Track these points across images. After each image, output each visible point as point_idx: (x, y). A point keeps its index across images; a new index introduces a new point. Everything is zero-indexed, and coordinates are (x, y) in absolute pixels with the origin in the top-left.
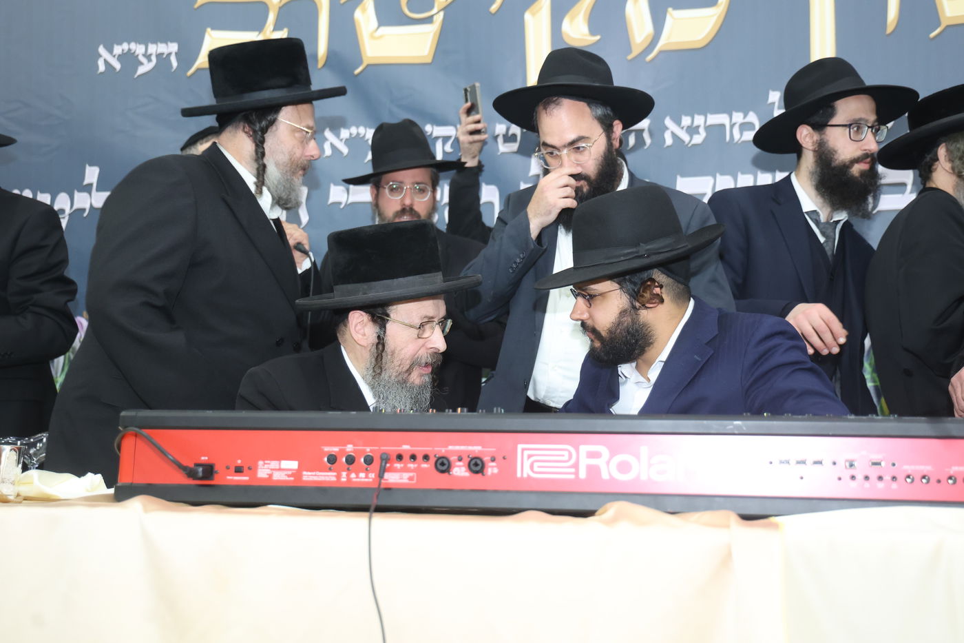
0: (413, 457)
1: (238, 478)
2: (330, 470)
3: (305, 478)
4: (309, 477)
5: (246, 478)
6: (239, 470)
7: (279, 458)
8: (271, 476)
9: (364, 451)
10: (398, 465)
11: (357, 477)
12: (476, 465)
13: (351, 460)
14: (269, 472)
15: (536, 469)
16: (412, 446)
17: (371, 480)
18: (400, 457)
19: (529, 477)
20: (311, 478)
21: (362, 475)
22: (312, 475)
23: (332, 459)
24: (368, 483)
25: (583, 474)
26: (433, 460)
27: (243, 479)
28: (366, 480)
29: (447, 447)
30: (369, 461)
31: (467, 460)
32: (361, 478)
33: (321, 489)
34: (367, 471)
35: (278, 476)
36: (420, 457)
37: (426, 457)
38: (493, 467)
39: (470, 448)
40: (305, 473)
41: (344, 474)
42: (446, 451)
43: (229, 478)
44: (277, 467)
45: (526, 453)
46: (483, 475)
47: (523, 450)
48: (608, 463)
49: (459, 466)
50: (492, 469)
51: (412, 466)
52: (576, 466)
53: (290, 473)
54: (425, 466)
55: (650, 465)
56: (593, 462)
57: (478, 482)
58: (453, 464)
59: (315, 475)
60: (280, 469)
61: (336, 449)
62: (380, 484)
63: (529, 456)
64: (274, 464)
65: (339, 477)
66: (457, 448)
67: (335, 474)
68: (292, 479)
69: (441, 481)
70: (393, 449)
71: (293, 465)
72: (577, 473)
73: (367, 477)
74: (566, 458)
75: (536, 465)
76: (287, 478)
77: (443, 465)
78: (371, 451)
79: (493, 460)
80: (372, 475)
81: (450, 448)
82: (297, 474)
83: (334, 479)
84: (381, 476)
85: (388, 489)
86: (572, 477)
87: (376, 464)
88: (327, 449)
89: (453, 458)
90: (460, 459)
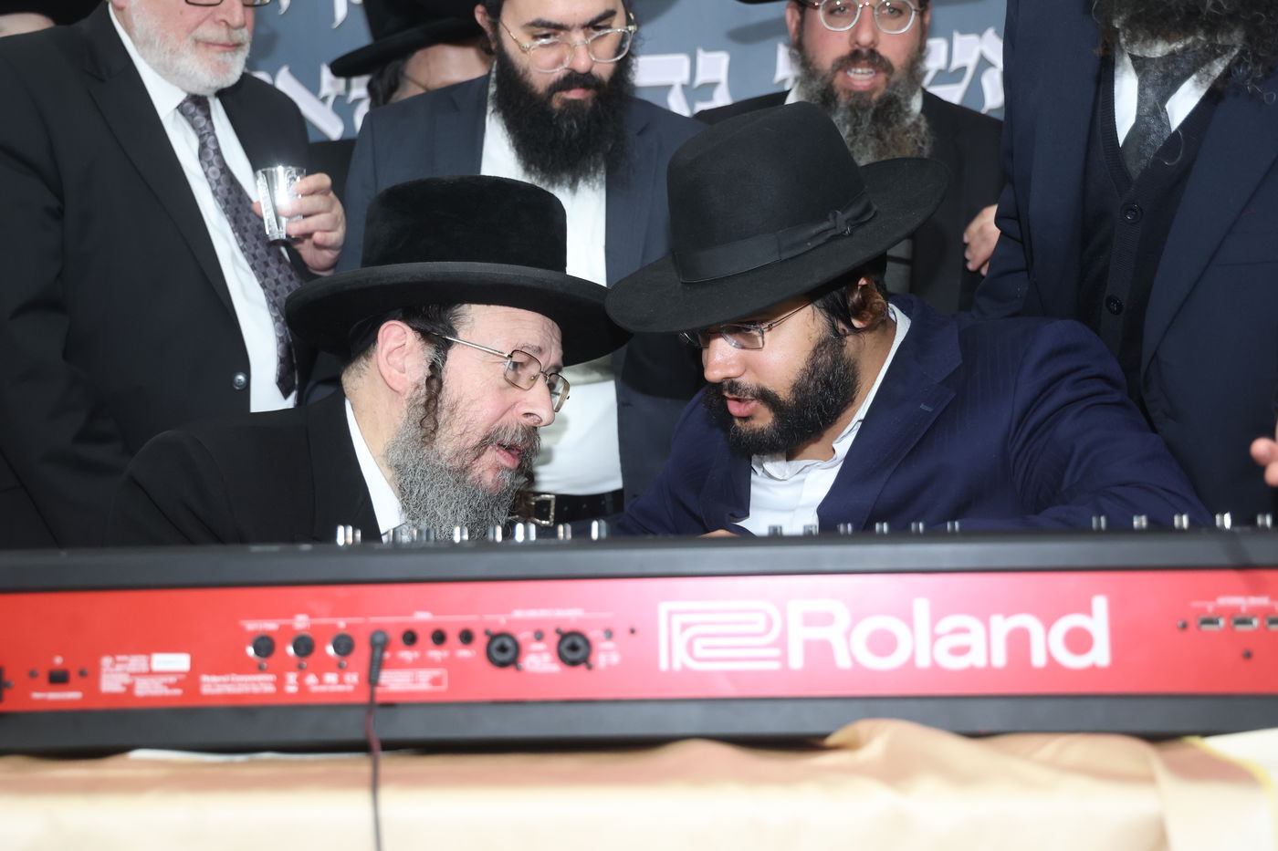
0: (439, 638)
1: (54, 696)
2: (260, 670)
3: (206, 690)
4: (215, 686)
5: (74, 695)
6: (59, 679)
7: (148, 649)
8: (130, 687)
9: (334, 627)
10: (408, 655)
11: (321, 682)
12: (574, 648)
13: (305, 646)
14: (126, 679)
15: (699, 652)
16: (434, 613)
17: (350, 688)
18: (410, 638)
19: (685, 669)
20: (219, 690)
21: (331, 678)
22: (221, 683)
23: (265, 646)
24: (345, 694)
25: (796, 662)
26: (481, 641)
27: (70, 695)
28: (341, 688)
29: (509, 612)
30: (345, 645)
31: (554, 639)
32: (330, 684)
33: (243, 711)
34: (340, 669)
35: (145, 688)
36: (453, 638)
37: (467, 637)
38: (607, 651)
39: (560, 613)
40: (205, 678)
41: (292, 678)
42: (510, 622)
43: (37, 695)
44: (144, 668)
45: (677, 620)
46: (590, 667)
47: (671, 614)
48: (848, 635)
49: (537, 652)
50: (606, 655)
51: (436, 654)
52: (782, 643)
53: (172, 679)
54: (465, 653)
55: (935, 638)
56: (817, 633)
57: (577, 683)
58: (524, 647)
59: (230, 682)
60: (151, 673)
61: (271, 626)
62: (372, 695)
63: (685, 627)
64: (136, 662)
65: (280, 683)
66: (533, 614)
67: (271, 677)
68: (178, 692)
69: (501, 684)
70: (393, 622)
71: (179, 662)
72: (784, 658)
73: (341, 681)
74: (760, 627)
75: (698, 644)
76: (167, 692)
77: (504, 651)
78: (349, 626)
79: (609, 634)
80: (352, 678)
81: (518, 614)
82: (188, 681)
83: (270, 689)
84: (372, 680)
85: (389, 705)
86: (775, 666)
87: (362, 653)
88: (252, 626)
89: (524, 636)
90: (539, 636)
